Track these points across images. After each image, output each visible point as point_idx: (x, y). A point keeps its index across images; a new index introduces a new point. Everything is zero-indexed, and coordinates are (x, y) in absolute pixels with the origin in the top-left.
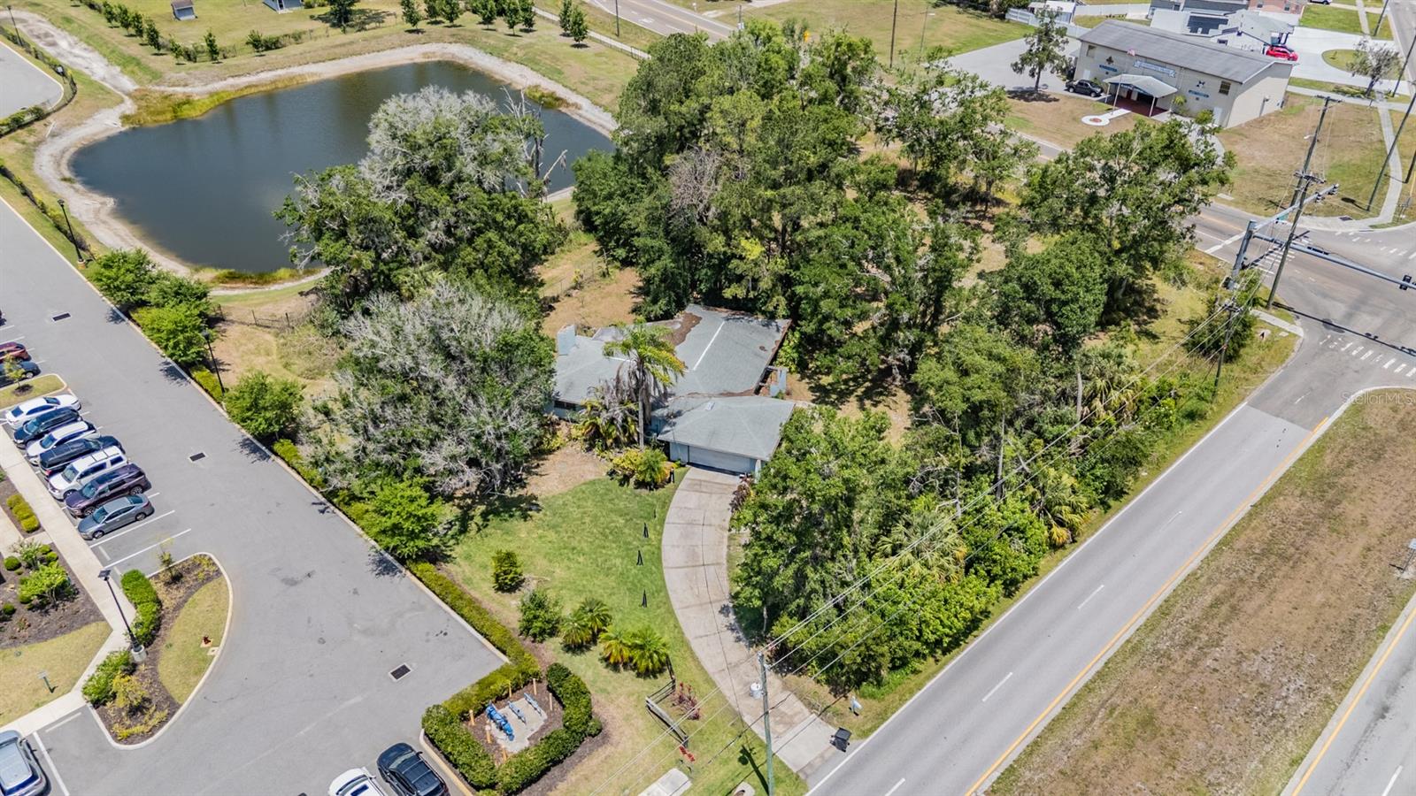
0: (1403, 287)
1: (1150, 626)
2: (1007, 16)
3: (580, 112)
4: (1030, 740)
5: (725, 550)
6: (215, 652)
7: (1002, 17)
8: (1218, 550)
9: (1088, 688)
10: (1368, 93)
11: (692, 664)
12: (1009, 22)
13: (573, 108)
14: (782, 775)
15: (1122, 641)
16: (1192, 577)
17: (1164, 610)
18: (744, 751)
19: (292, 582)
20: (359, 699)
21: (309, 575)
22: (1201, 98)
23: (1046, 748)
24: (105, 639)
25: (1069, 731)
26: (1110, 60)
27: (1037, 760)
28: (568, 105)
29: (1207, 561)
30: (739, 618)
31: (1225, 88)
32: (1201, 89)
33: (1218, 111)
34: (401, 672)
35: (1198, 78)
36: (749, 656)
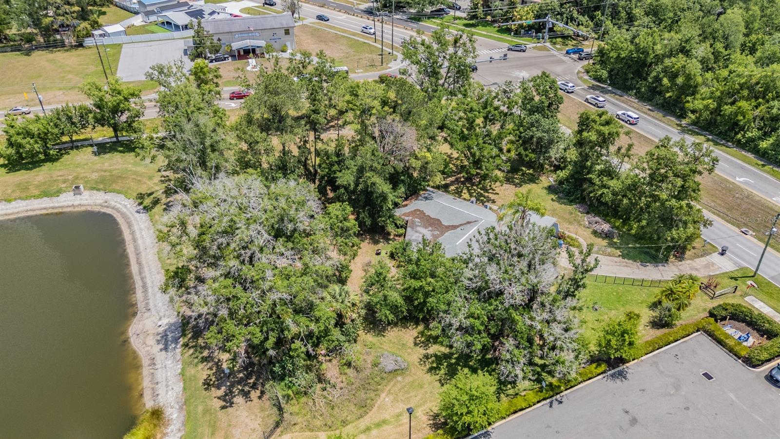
2: (85, 44)
7: (82, 46)
12: (92, 47)
19: (634, 421)
20: (732, 396)
22: (277, 40)
30: (650, 263)
31: (287, 32)
32: (275, 36)
33: (288, 44)
34: (708, 376)
35: (271, 33)
36: (674, 265)
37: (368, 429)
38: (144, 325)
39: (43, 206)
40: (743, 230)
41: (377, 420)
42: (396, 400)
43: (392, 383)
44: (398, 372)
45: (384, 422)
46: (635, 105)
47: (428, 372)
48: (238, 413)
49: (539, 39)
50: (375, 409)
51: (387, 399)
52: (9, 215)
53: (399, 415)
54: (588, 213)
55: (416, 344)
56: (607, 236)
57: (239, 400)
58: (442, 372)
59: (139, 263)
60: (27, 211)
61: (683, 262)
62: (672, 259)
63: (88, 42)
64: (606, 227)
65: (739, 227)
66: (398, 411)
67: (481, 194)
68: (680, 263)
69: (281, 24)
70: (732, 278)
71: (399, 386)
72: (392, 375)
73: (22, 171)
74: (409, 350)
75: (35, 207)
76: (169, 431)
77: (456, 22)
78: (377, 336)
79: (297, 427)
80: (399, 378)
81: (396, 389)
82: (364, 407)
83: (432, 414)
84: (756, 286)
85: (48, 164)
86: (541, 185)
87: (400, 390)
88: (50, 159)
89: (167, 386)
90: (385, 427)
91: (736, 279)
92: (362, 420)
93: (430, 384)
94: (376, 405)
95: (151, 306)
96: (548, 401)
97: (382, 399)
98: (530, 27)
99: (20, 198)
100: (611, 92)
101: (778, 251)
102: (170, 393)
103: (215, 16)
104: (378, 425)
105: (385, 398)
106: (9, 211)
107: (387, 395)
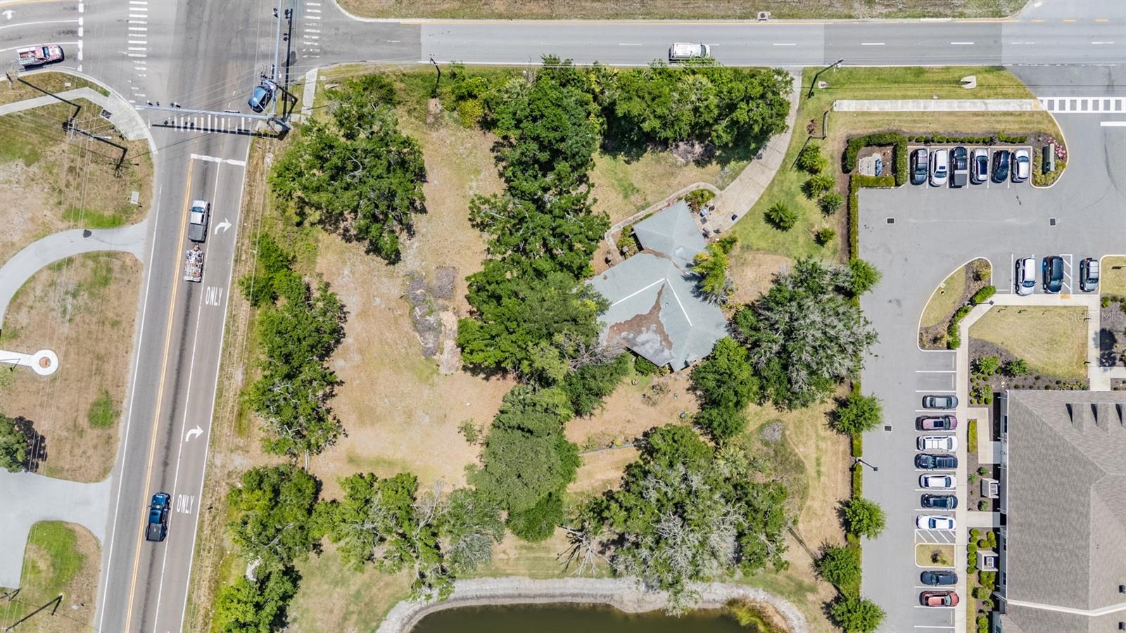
1: (630, 15)
4: (722, 21)
5: (731, 184)
6: (942, 285)
8: (559, 17)
9: (682, 17)
11: (794, 143)
14: (806, 79)
15: (647, 21)
16: (584, 17)
17: (616, 16)
18: (809, 97)
19: (898, 302)
20: (912, 220)
21: (890, 301)
23: (723, 13)
24: (974, 324)
25: (709, 11)
27: (730, 13)
29: (567, 17)
34: (891, 221)
37: (819, 473)
38: (630, 601)
40: (758, 17)
41: (815, 464)
42: (805, 444)
43: (789, 440)
45: (818, 459)
47: (791, 410)
50: (805, 461)
53: (817, 447)
55: (760, 404)
56: (708, 156)
58: (795, 400)
59: (535, 596)
65: (753, 17)
66: (814, 447)
71: (793, 436)
74: (764, 412)
81: (795, 439)
82: (799, 467)
83: (827, 426)
87: (797, 437)
90: (823, 460)
92: (809, 473)
93: (801, 414)
94: (802, 458)
95: (609, 593)
97: (799, 453)
102: (718, 592)
104: (818, 465)
105: (800, 451)
107: (798, 448)
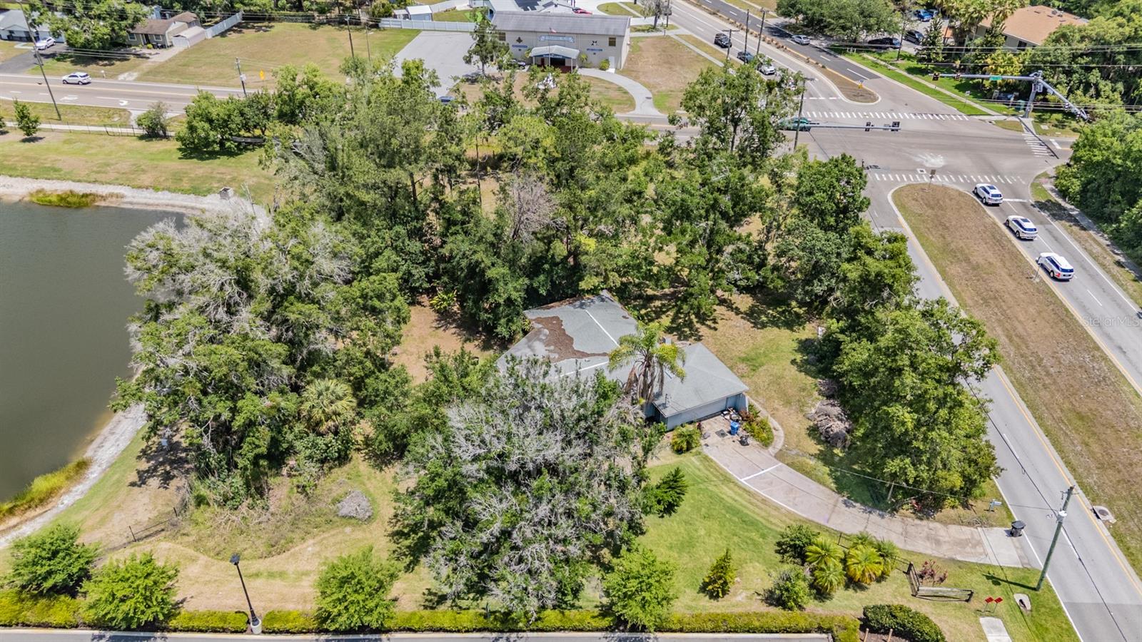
0: (867, 130)
2: (380, 25)
3: (125, 200)
5: (789, 468)
7: (376, 26)
10: (654, 28)
12: (384, 29)
13: (114, 199)
22: (597, 53)
26: (519, 40)
28: (103, 198)
30: (863, 503)
31: (612, 42)
32: (595, 46)
33: (612, 59)
35: (591, 39)
36: (903, 521)
37: (256, 575)
39: (185, 204)
40: (1097, 508)
41: (275, 569)
42: (319, 554)
43: (334, 532)
44: (353, 521)
45: (281, 574)
46: (1097, 249)
47: (389, 535)
48: (140, 496)
49: (1018, 109)
50: (285, 555)
51: (310, 549)
52: (149, 205)
53: (306, 574)
54: (829, 397)
56: (828, 440)
57: (154, 482)
58: (407, 542)
60: (167, 205)
61: (925, 522)
62: (906, 510)
63: (385, 23)
64: (838, 426)
65: (1093, 501)
66: (309, 568)
67: (691, 322)
68: (918, 522)
69: (608, 30)
70: (988, 578)
71: (339, 538)
72: (345, 520)
73: (195, 160)
75: (177, 203)
76: (74, 489)
77: (900, 62)
78: (373, 467)
79: (186, 539)
80: (348, 529)
81: (332, 540)
82: (273, 546)
84: (1029, 607)
85: (224, 158)
86: (796, 335)
87: (335, 544)
88: (229, 153)
89: (117, 440)
90: (277, 581)
91: (997, 582)
92: (261, 560)
94: (292, 550)
96: (495, 635)
97: (305, 545)
98: (1009, 88)
99: (169, 190)
100: (1072, 219)
101: (1133, 566)
102: (112, 449)
103: (551, 9)
104: (271, 575)
105: (308, 547)
106: (151, 201)
107: (314, 544)
